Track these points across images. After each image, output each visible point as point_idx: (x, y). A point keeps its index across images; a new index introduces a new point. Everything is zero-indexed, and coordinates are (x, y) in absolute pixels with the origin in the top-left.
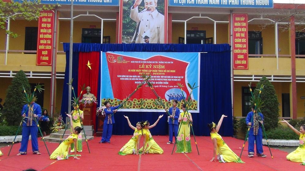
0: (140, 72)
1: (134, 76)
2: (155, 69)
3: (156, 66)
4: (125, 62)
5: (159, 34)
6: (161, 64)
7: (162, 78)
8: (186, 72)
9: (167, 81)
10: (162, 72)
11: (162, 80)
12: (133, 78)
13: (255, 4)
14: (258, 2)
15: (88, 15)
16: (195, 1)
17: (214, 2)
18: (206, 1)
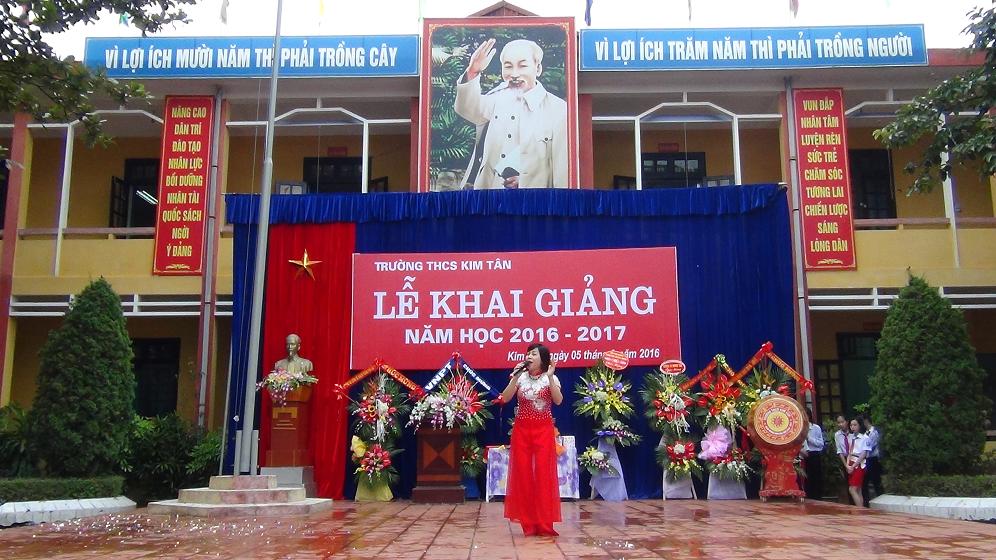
5: (549, 160)
13: (866, 51)
14: (877, 47)
15: (319, 109)
16: (666, 49)
17: (728, 54)
18: (702, 49)
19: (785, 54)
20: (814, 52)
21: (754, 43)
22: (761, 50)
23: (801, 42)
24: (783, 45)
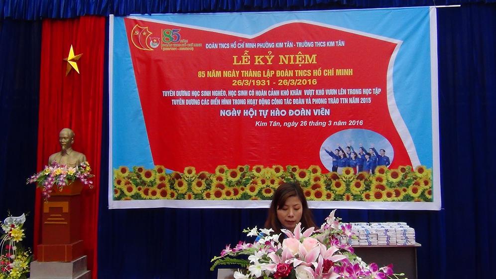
0: (237, 79)
1: (215, 93)
2: (284, 67)
3: (289, 58)
4: (186, 46)
6: (306, 51)
7: (307, 97)
8: (390, 73)
9: (327, 106)
10: (307, 78)
11: (308, 101)
12: (214, 97)
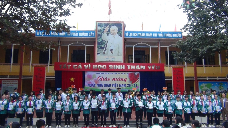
5: (119, 48)
13: (173, 36)
14: (175, 35)
15: (77, 43)
16: (138, 34)
17: (149, 36)
18: (144, 35)
19: (159, 36)
20: (164, 36)
21: (153, 34)
22: (155, 35)
23: (162, 34)
24: (158, 34)
